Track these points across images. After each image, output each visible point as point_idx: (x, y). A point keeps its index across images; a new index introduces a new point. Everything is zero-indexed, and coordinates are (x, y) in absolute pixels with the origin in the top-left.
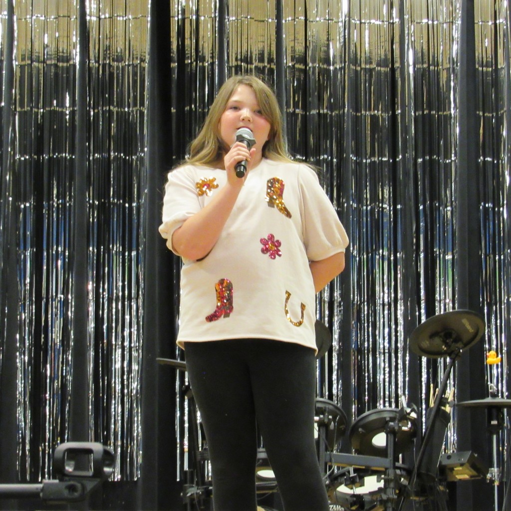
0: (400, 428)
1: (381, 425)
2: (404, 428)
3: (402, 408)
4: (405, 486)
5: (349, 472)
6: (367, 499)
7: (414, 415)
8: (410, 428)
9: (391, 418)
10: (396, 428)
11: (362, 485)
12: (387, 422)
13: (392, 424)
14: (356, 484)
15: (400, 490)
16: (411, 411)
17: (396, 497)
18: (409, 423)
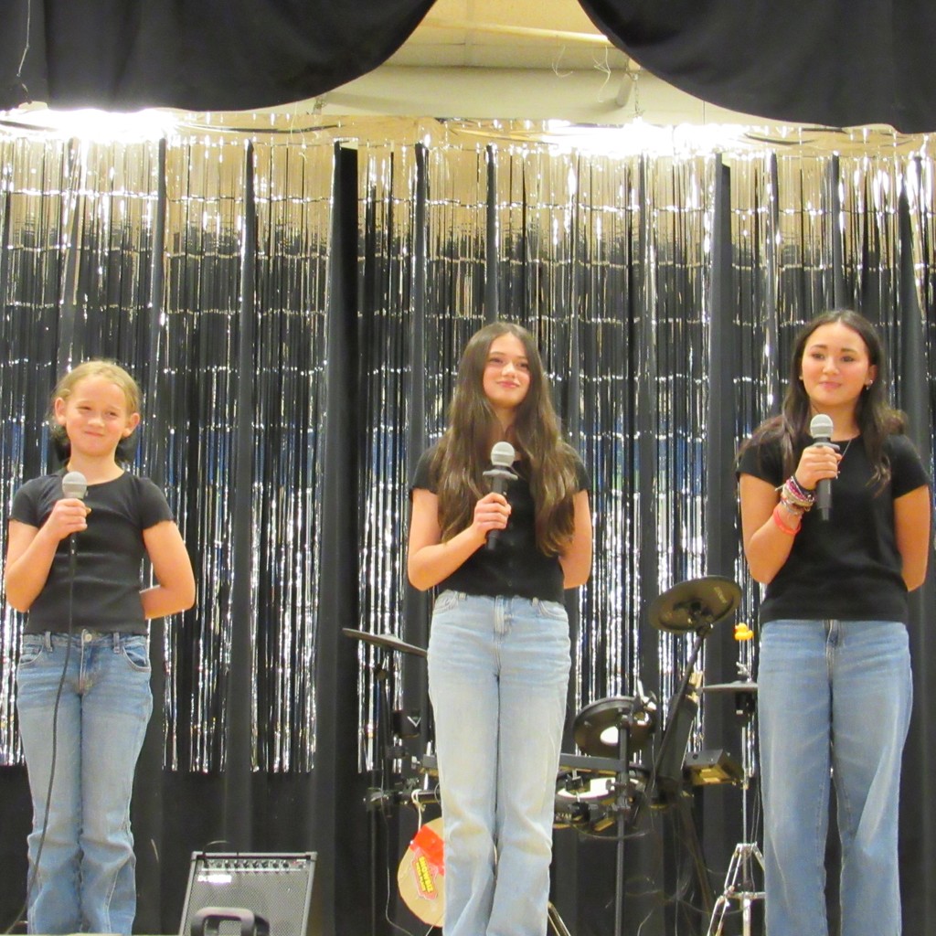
0: (635, 722)
1: (612, 718)
2: (641, 723)
3: (638, 697)
4: (640, 793)
5: (571, 774)
6: (593, 807)
7: (652, 706)
8: (648, 722)
9: (624, 709)
10: (631, 722)
11: (587, 789)
12: (620, 715)
13: (625, 717)
14: (580, 790)
15: (634, 799)
16: (650, 701)
17: (629, 807)
18: (647, 715)
